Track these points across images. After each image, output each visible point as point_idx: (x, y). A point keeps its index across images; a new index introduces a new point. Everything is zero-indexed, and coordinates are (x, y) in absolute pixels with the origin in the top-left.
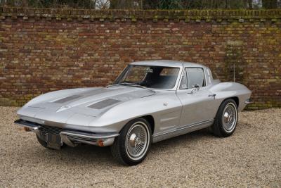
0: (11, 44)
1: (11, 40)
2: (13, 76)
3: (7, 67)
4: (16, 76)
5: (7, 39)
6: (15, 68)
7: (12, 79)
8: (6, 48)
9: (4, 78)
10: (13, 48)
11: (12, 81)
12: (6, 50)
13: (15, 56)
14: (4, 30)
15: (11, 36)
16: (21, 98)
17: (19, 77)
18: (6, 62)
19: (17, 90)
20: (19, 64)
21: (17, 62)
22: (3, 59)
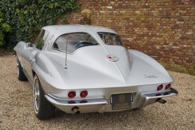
0: (187, 17)
1: (188, 13)
2: (185, 46)
3: (181, 38)
4: (189, 46)
5: (185, 12)
6: (188, 39)
7: (185, 48)
8: (183, 21)
9: (178, 47)
10: (189, 20)
11: (184, 51)
12: (182, 23)
13: (190, 28)
14: (183, 4)
15: (189, 9)
16: (191, 67)
17: (191, 48)
18: (181, 33)
19: (188, 59)
20: (192, 35)
21: (190, 33)
22: (179, 30)
